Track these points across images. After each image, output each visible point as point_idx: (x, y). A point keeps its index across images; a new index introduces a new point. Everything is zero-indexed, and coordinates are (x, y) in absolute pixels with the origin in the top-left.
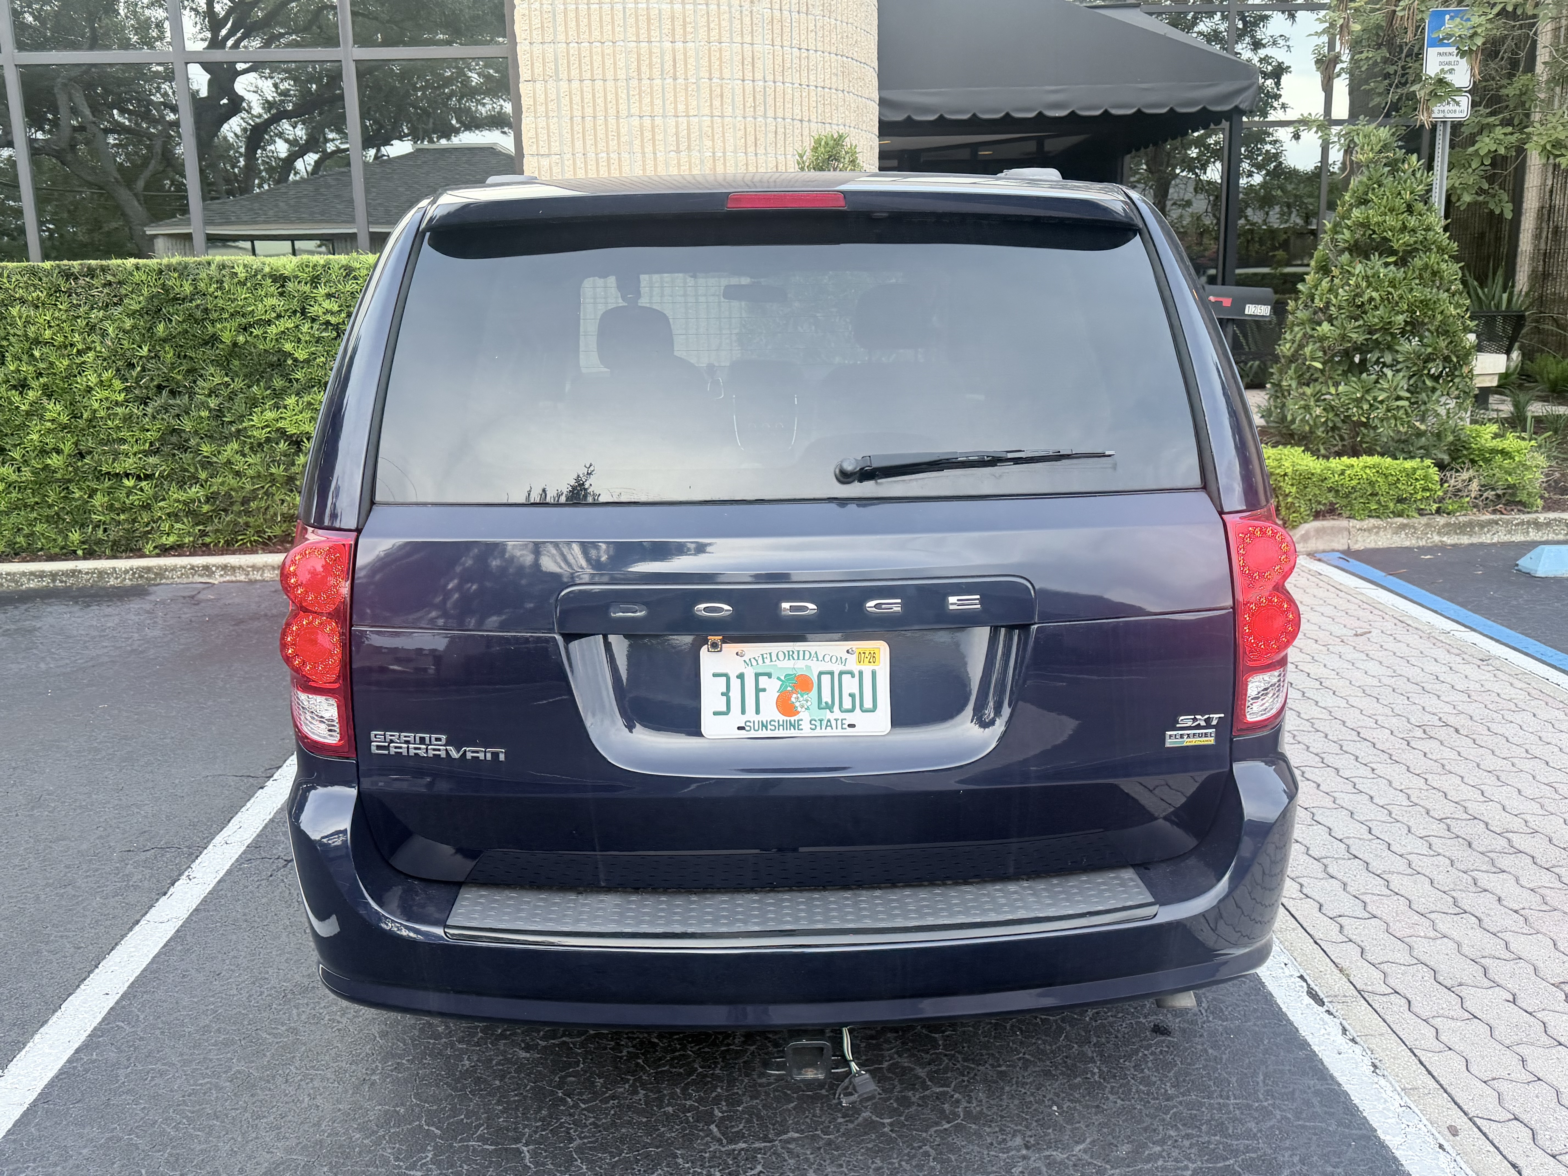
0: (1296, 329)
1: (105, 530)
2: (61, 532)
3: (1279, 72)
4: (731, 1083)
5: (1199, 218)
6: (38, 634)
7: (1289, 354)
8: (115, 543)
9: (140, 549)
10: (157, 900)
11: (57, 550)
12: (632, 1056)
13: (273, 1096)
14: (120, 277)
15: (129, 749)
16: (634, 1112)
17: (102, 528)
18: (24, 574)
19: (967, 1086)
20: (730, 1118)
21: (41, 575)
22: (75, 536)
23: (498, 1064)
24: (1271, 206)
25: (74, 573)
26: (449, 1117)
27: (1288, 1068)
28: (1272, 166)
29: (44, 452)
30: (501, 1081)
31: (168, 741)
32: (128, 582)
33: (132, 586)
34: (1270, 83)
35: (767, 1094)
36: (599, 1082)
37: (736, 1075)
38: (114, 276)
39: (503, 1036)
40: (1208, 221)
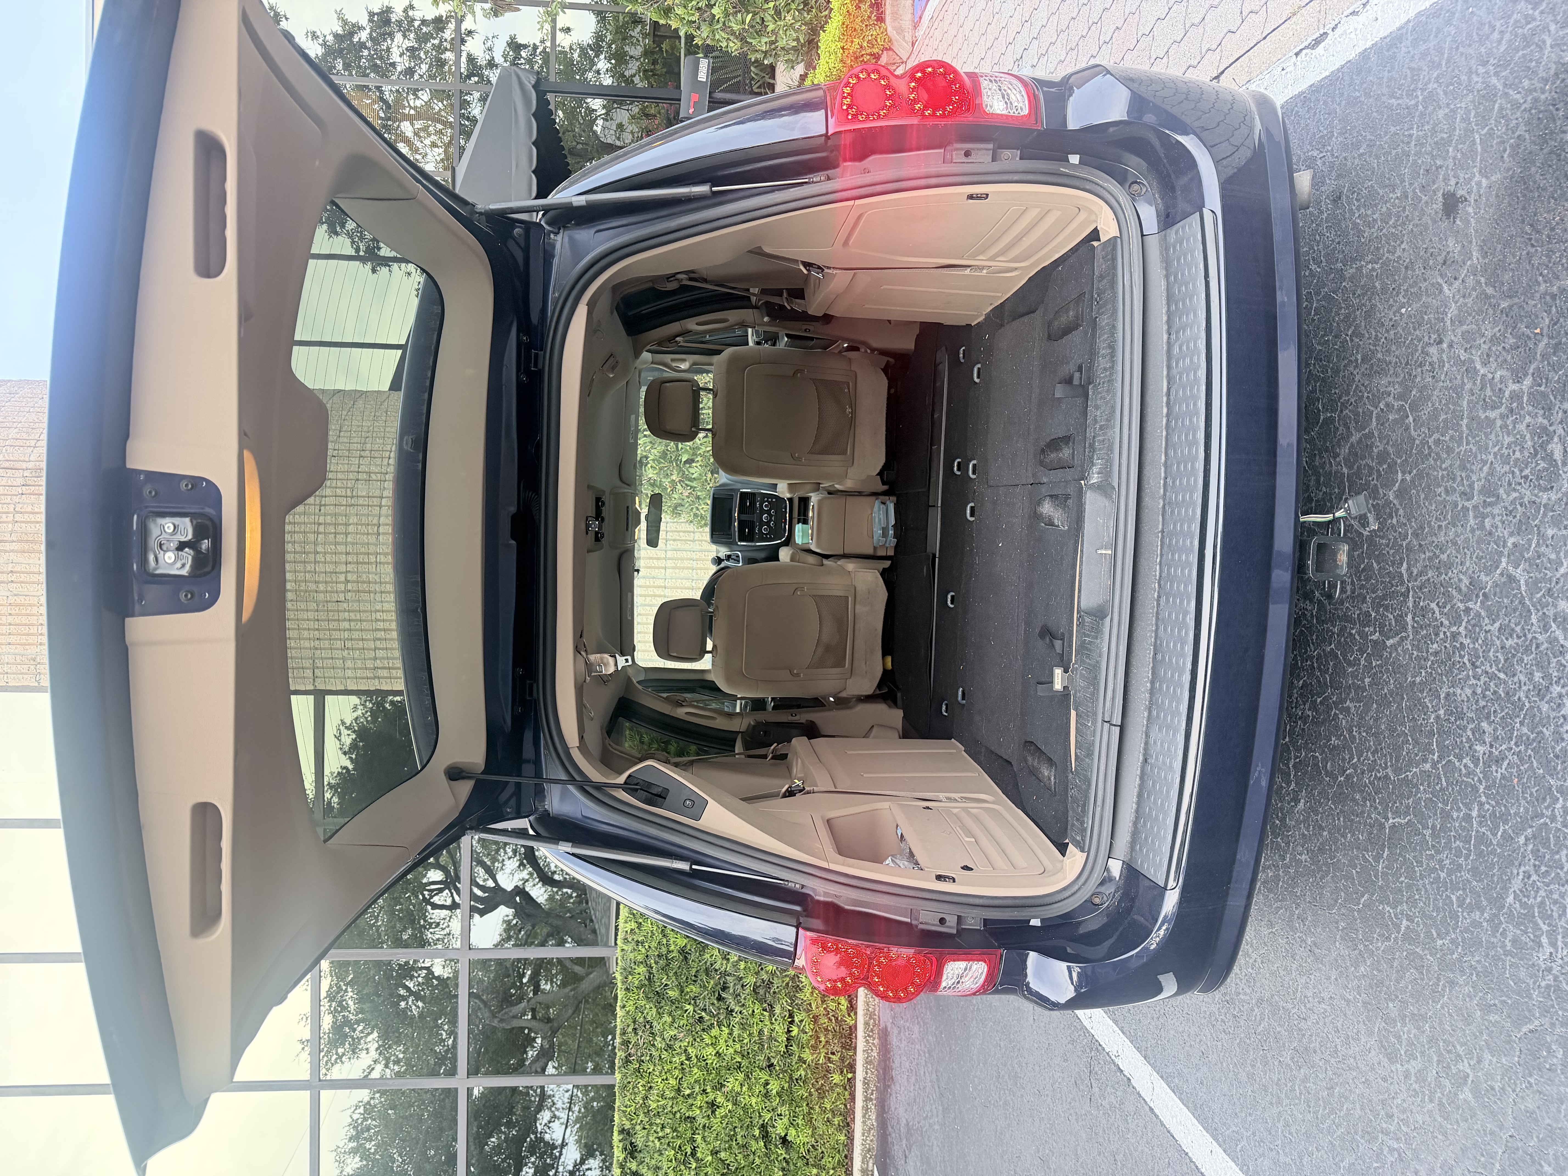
0: (717, 37)
1: (833, 1054)
2: (832, 1089)
3: (515, 46)
4: (1347, 618)
5: (633, 117)
6: (911, 1124)
7: (739, 44)
8: (843, 1047)
9: (850, 1027)
10: (1134, 1088)
11: (847, 1093)
12: (1314, 707)
13: (1318, 1035)
14: (630, 1021)
15: (1006, 1077)
16: (1366, 714)
17: (830, 1056)
18: (864, 1122)
19: (1373, 395)
20: (1382, 626)
21: (866, 1109)
22: (836, 1078)
23: (1308, 829)
24: (625, 54)
25: (866, 1083)
26: (1353, 884)
27: (1386, 74)
28: (591, 52)
29: (767, 1095)
30: (1323, 830)
31: (1002, 1044)
32: (876, 1041)
33: (879, 1038)
34: (523, 54)
35: (1362, 587)
36: (1334, 741)
37: (1340, 613)
38: (628, 1026)
39: (1283, 820)
40: (636, 110)
